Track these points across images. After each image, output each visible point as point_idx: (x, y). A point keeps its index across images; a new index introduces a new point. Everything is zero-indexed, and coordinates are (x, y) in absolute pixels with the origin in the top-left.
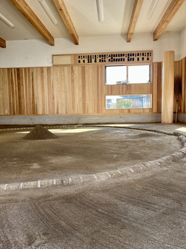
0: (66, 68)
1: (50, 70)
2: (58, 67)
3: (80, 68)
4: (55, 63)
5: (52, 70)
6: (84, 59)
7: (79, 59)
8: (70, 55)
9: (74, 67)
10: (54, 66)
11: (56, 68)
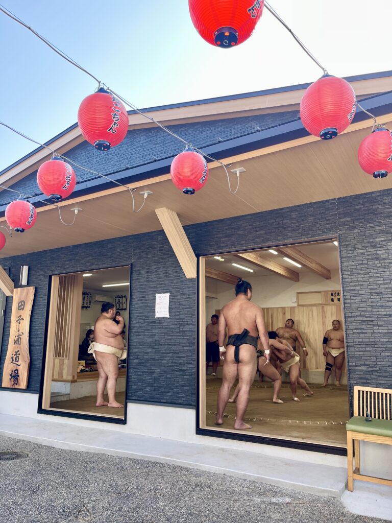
0: (314, 308)
1: (294, 311)
2: (305, 308)
3: (334, 308)
4: (301, 303)
5: (296, 310)
6: (338, 297)
7: (332, 297)
8: (320, 292)
9: (325, 307)
10: (299, 305)
11: (301, 308)
